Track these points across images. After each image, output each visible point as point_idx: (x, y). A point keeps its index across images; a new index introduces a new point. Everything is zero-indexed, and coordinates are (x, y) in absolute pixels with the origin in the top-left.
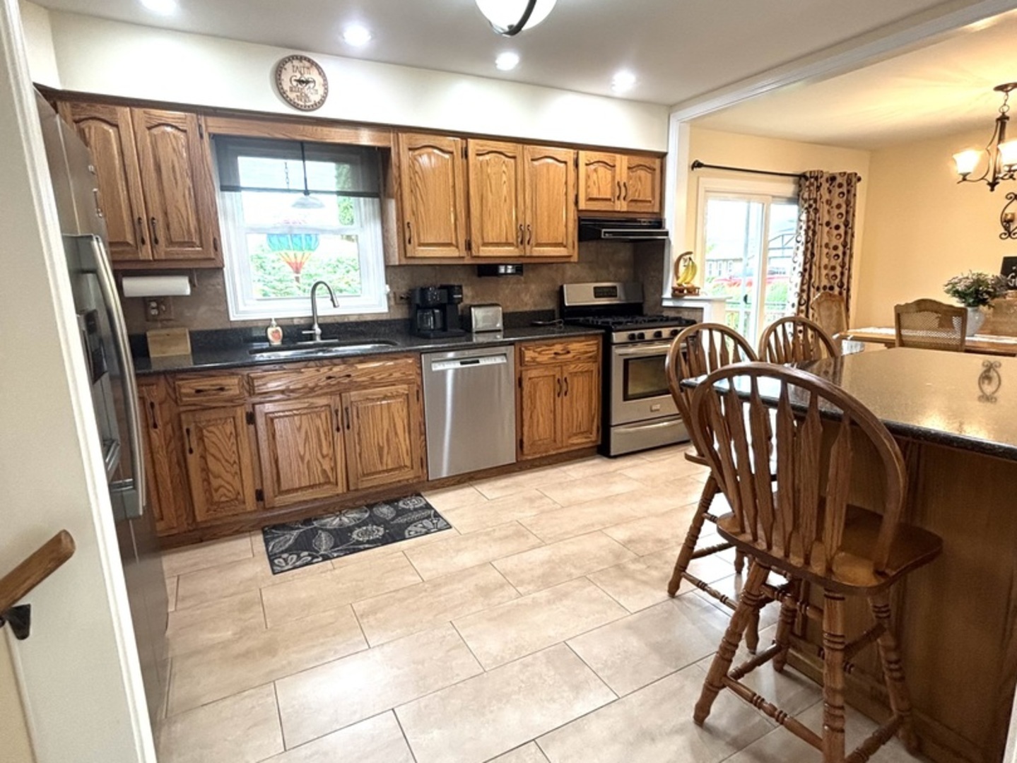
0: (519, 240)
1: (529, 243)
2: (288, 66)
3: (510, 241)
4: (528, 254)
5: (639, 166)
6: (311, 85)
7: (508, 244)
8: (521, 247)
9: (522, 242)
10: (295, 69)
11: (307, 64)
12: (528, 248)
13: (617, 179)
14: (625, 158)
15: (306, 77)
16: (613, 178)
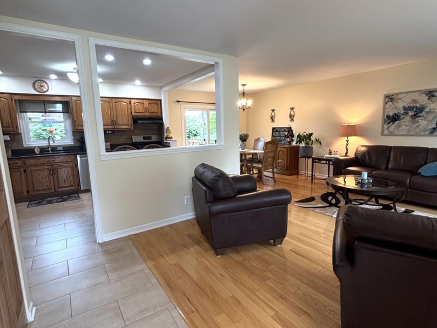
0: (112, 124)
1: (115, 125)
2: (37, 82)
3: (109, 124)
4: (115, 128)
5: (152, 103)
6: (44, 87)
7: (108, 125)
8: (113, 126)
9: (113, 125)
10: (39, 83)
11: (42, 82)
12: (115, 126)
13: (145, 107)
14: (147, 101)
15: (42, 85)
16: (144, 107)
